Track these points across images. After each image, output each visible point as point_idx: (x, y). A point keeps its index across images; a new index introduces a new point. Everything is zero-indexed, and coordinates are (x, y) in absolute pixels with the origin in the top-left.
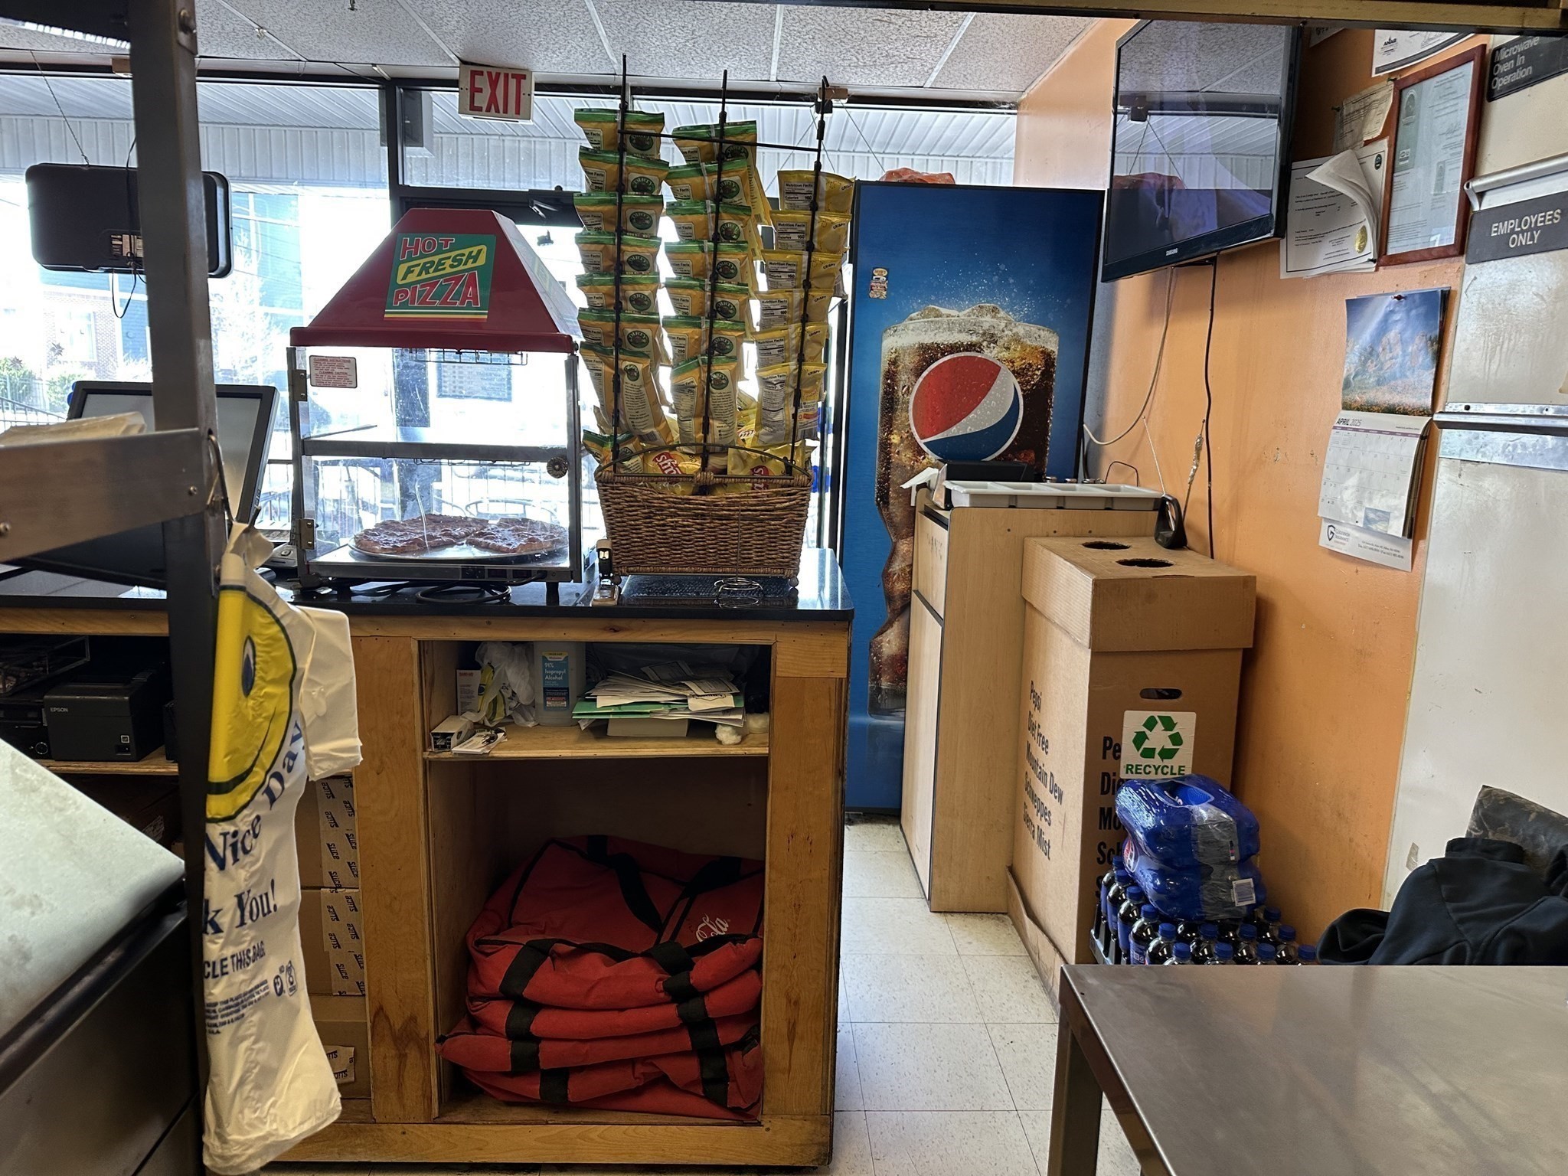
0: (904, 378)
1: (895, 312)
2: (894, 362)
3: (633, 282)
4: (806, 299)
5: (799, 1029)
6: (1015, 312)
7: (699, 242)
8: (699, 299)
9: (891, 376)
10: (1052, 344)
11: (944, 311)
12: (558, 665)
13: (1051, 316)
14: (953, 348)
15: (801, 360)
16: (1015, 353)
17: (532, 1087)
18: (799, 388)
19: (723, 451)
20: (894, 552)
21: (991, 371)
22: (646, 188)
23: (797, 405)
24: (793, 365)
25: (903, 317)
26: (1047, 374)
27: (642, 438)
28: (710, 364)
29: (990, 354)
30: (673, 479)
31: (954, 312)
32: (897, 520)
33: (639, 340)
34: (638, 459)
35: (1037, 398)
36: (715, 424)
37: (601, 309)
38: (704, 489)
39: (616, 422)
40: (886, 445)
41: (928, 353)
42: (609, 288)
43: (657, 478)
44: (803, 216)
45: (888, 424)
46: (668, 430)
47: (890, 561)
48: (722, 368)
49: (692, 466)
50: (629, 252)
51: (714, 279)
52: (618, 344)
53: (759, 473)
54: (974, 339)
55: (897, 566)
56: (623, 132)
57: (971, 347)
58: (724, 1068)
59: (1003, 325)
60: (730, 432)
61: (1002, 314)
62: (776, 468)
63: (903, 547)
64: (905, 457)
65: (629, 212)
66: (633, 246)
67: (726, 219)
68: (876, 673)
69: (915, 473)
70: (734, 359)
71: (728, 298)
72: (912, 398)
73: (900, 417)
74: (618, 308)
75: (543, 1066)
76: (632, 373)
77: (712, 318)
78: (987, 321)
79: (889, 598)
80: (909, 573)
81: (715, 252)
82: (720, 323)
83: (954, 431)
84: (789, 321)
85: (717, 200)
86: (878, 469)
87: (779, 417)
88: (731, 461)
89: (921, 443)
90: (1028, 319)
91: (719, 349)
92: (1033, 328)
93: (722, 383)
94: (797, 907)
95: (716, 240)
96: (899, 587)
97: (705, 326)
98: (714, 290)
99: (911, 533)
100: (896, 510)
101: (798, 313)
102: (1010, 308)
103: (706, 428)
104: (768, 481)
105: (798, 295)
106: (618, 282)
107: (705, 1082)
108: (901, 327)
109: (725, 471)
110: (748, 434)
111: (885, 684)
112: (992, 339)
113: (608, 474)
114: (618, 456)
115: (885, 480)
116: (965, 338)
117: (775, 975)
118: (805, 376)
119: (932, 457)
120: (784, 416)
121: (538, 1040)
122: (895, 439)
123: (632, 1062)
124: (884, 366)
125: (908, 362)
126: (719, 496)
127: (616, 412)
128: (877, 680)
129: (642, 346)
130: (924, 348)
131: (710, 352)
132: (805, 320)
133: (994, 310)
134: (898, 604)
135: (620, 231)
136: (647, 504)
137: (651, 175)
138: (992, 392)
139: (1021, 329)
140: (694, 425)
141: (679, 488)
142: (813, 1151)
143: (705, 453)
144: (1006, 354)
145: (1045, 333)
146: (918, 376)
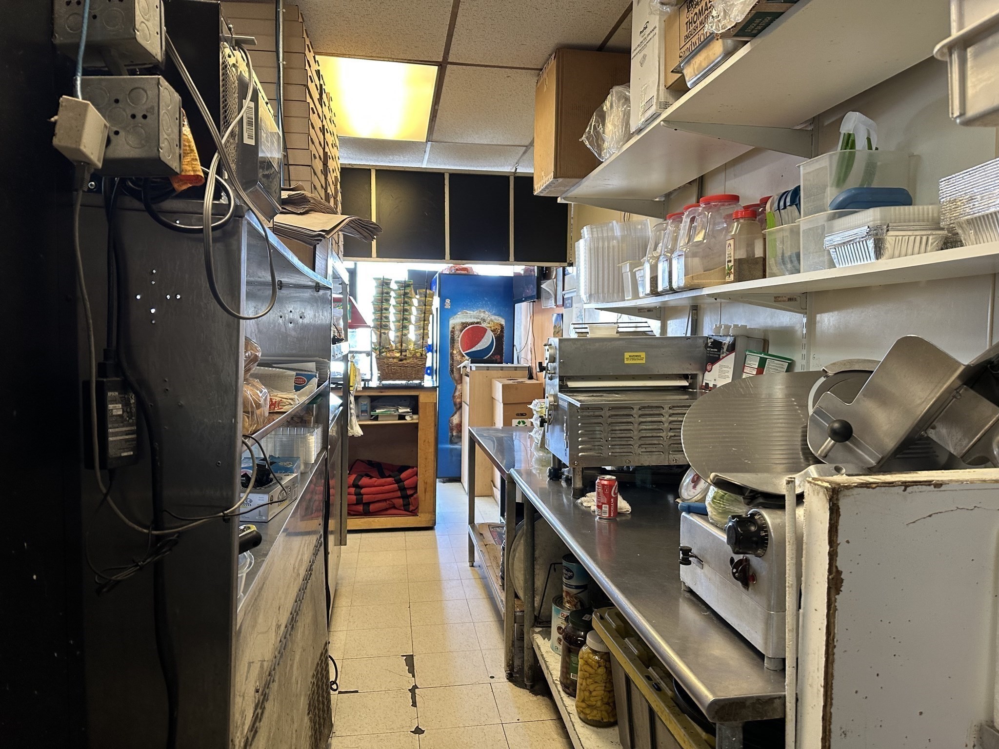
0: (457, 333)
1: (453, 312)
2: (453, 328)
3: (385, 313)
4: (425, 316)
5: (427, 490)
6: (491, 312)
7: (400, 304)
8: (400, 316)
9: (453, 332)
10: (503, 322)
11: (468, 312)
12: (365, 405)
13: (502, 314)
14: (472, 323)
15: (424, 330)
16: (492, 324)
17: (360, 508)
18: (424, 336)
19: (406, 351)
20: (456, 389)
21: (484, 331)
22: (388, 293)
23: (423, 340)
24: (422, 331)
25: (456, 314)
26: (502, 331)
27: (386, 348)
28: (402, 331)
29: (484, 325)
30: (394, 358)
31: (472, 312)
32: (457, 378)
33: (386, 326)
34: (385, 353)
35: (499, 339)
36: (404, 345)
37: (377, 319)
38: (401, 360)
39: (380, 345)
40: (452, 354)
41: (464, 325)
42: (380, 314)
43: (390, 358)
44: (423, 299)
45: (453, 347)
46: (392, 346)
47: (455, 392)
48: (405, 332)
49: (398, 355)
50: (384, 307)
51: (403, 312)
52: (381, 327)
53: (414, 356)
54: (479, 320)
55: (457, 393)
56: (383, 282)
57: (477, 323)
58: (409, 501)
59: (487, 316)
60: (407, 347)
61: (487, 313)
62: (418, 355)
63: (459, 387)
64: (458, 358)
65: (384, 298)
66: (385, 306)
67: (406, 299)
68: (452, 430)
69: (461, 362)
70: (408, 329)
71: (407, 316)
72: (460, 339)
73: (456, 345)
74: (381, 319)
75: (364, 502)
76: (384, 333)
77: (403, 320)
78: (482, 315)
79: (455, 404)
80: (461, 396)
81: (404, 306)
82: (405, 321)
83: (474, 349)
84: (421, 321)
85: (404, 295)
86: (450, 362)
87: (419, 343)
88: (408, 354)
89: (463, 353)
90: (495, 314)
91: (404, 327)
92: (497, 317)
93: (405, 335)
94: (426, 459)
95: (404, 304)
96: (458, 400)
97: (401, 322)
98: (403, 315)
99: (461, 382)
100: (456, 375)
101: (423, 319)
102: (489, 311)
103: (401, 345)
104: (417, 358)
105: (423, 315)
106: (381, 313)
107: (404, 505)
108: (455, 317)
109: (406, 356)
110: (411, 347)
111: (454, 434)
112: (484, 321)
113: (378, 357)
114: (380, 353)
115: (452, 365)
116: (476, 320)
117: (421, 476)
118: (425, 333)
119: (467, 357)
120: (420, 342)
121: (362, 495)
122: (455, 352)
123: (385, 500)
124: (450, 329)
125: (458, 328)
126: (404, 362)
127: (380, 342)
128: (452, 432)
129: (387, 327)
130: (463, 323)
131: (402, 328)
132: (424, 321)
133: (484, 312)
134: (458, 406)
135: (382, 302)
136: (387, 364)
137: (389, 291)
138: (485, 337)
139: (493, 317)
140: (398, 345)
141: (395, 360)
142: (431, 522)
143: (401, 352)
144: (489, 325)
145: (500, 319)
146: (461, 332)
